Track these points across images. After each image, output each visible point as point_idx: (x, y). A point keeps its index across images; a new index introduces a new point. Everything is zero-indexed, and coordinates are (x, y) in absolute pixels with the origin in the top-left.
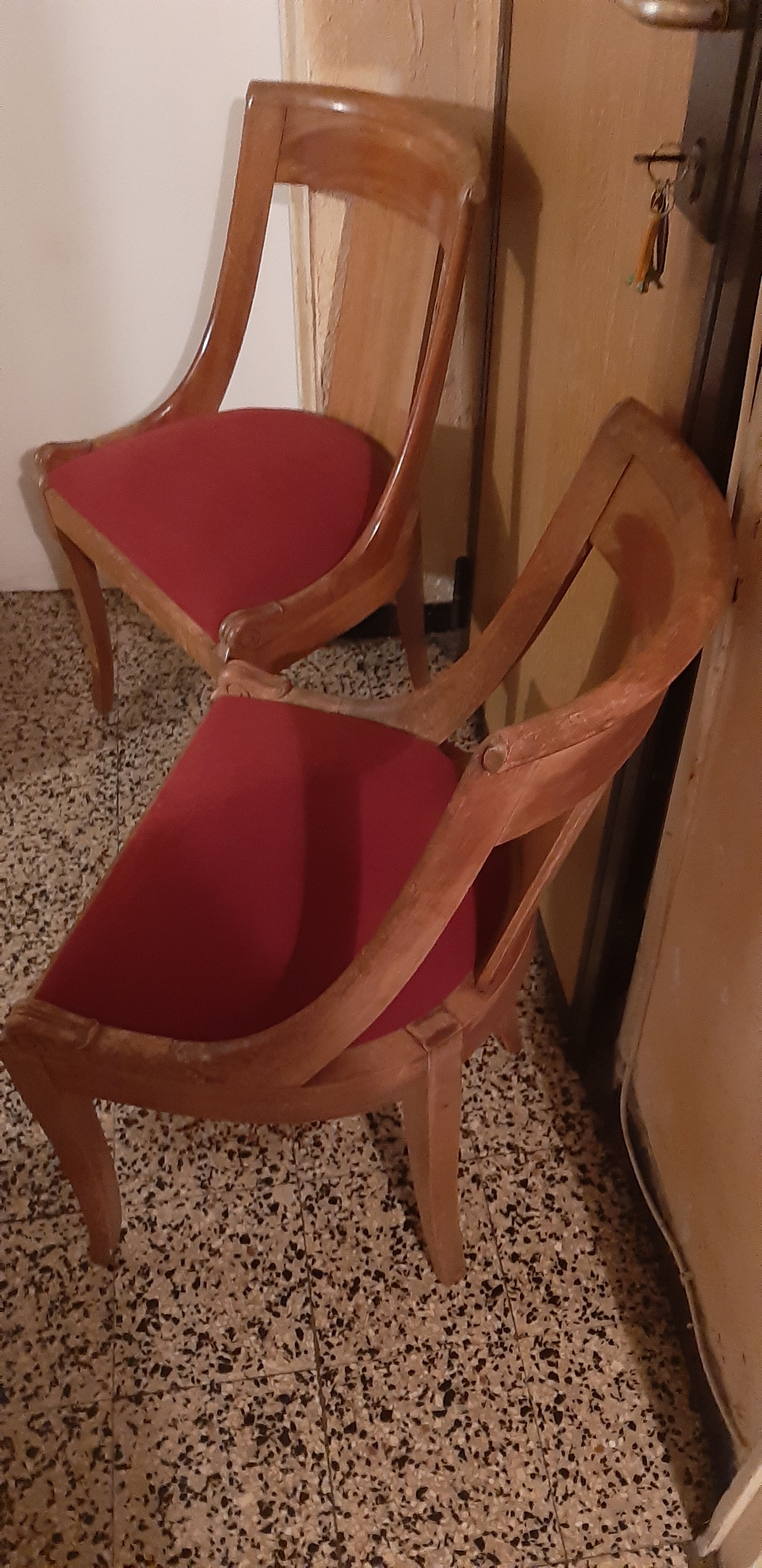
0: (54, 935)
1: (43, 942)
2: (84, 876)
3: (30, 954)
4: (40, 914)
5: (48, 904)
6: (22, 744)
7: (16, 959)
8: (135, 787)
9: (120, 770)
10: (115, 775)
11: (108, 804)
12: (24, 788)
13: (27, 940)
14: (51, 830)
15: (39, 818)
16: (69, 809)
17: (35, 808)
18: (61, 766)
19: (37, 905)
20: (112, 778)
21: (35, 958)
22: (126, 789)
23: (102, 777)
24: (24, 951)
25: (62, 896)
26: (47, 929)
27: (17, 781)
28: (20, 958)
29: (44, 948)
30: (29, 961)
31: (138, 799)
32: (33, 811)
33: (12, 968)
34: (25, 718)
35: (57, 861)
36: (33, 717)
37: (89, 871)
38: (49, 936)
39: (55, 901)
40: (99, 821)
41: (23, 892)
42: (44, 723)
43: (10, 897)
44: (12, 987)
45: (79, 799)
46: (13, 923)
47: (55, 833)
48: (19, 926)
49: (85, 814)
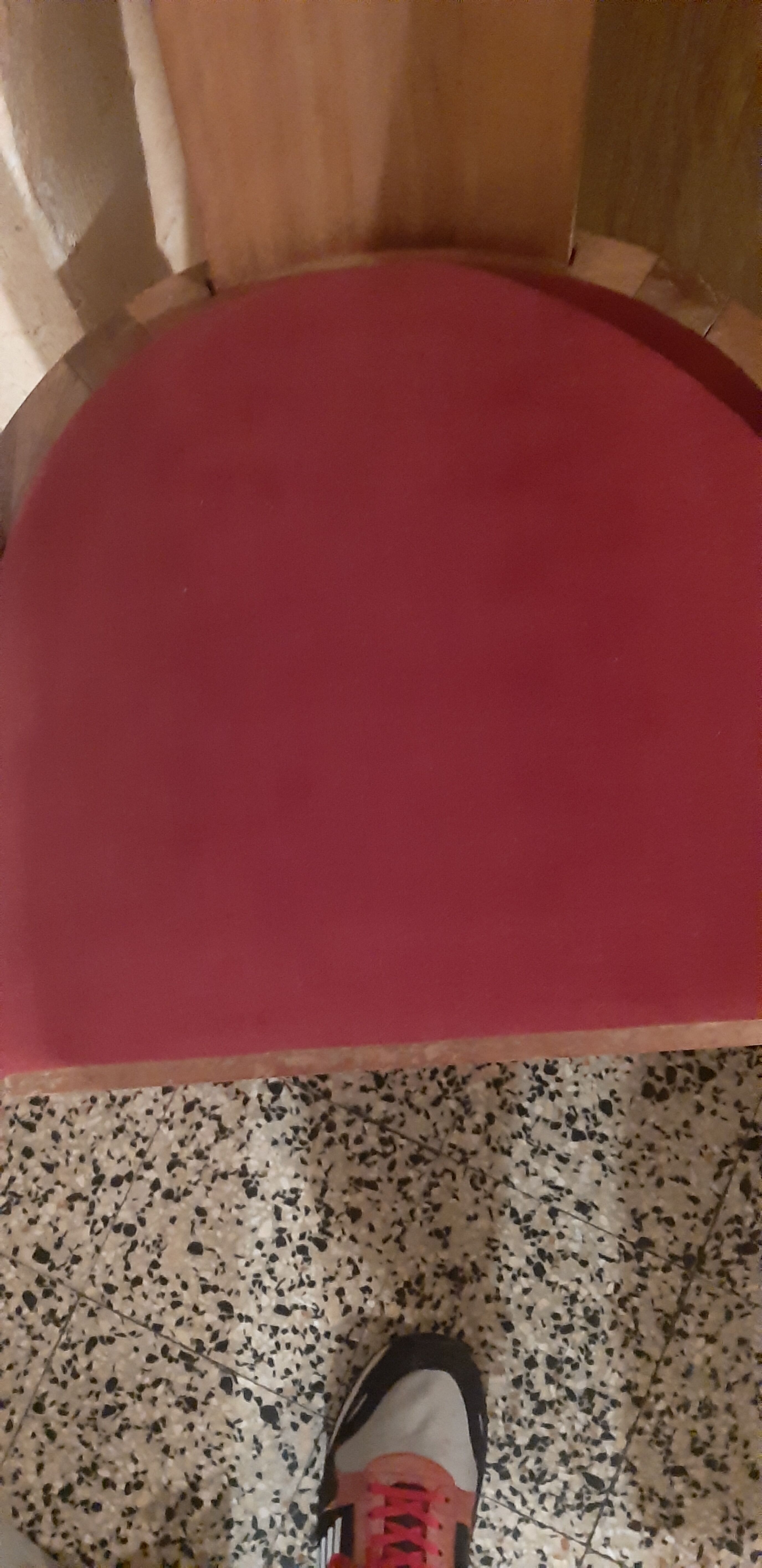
0: (659, 1388)
1: (668, 1411)
2: (553, 1278)
3: (680, 1444)
4: (598, 1388)
5: (583, 1365)
6: (147, 1233)
7: (679, 1471)
8: (384, 1091)
9: (327, 1094)
10: (332, 1109)
11: (400, 1156)
12: (267, 1281)
13: (648, 1437)
14: (407, 1284)
15: (366, 1290)
16: (372, 1228)
17: (333, 1286)
18: (251, 1193)
19: (579, 1385)
20: (339, 1117)
21: (694, 1440)
22: (380, 1108)
23: (324, 1135)
24: (669, 1452)
25: (579, 1337)
26: (642, 1393)
27: (242, 1286)
28: (681, 1463)
29: (682, 1416)
30: (697, 1452)
31: (418, 1100)
32: (340, 1292)
33: (696, 1484)
34: (76, 1197)
35: (491, 1307)
36: (82, 1182)
37: (546, 1265)
38: (658, 1398)
39: (585, 1350)
40: (435, 1191)
41: (534, 1397)
42: (111, 1170)
43: (532, 1423)
44: (738, 1503)
45: (358, 1199)
46: (597, 1443)
47: (420, 1279)
48: (607, 1436)
49: (403, 1208)
